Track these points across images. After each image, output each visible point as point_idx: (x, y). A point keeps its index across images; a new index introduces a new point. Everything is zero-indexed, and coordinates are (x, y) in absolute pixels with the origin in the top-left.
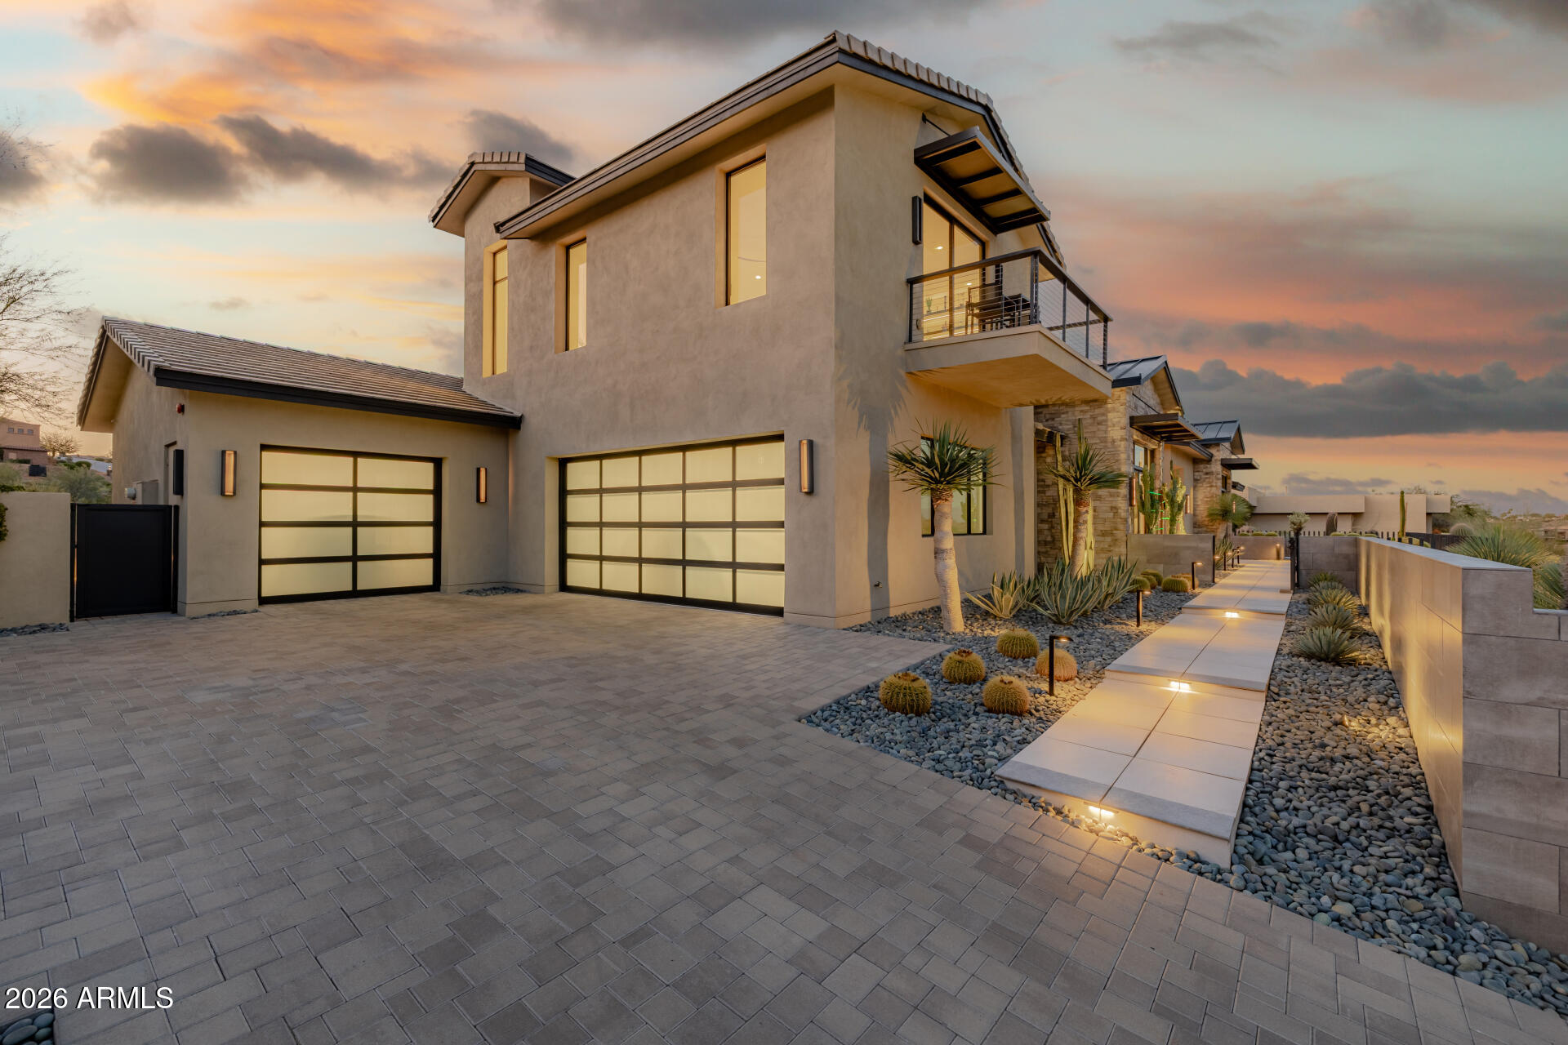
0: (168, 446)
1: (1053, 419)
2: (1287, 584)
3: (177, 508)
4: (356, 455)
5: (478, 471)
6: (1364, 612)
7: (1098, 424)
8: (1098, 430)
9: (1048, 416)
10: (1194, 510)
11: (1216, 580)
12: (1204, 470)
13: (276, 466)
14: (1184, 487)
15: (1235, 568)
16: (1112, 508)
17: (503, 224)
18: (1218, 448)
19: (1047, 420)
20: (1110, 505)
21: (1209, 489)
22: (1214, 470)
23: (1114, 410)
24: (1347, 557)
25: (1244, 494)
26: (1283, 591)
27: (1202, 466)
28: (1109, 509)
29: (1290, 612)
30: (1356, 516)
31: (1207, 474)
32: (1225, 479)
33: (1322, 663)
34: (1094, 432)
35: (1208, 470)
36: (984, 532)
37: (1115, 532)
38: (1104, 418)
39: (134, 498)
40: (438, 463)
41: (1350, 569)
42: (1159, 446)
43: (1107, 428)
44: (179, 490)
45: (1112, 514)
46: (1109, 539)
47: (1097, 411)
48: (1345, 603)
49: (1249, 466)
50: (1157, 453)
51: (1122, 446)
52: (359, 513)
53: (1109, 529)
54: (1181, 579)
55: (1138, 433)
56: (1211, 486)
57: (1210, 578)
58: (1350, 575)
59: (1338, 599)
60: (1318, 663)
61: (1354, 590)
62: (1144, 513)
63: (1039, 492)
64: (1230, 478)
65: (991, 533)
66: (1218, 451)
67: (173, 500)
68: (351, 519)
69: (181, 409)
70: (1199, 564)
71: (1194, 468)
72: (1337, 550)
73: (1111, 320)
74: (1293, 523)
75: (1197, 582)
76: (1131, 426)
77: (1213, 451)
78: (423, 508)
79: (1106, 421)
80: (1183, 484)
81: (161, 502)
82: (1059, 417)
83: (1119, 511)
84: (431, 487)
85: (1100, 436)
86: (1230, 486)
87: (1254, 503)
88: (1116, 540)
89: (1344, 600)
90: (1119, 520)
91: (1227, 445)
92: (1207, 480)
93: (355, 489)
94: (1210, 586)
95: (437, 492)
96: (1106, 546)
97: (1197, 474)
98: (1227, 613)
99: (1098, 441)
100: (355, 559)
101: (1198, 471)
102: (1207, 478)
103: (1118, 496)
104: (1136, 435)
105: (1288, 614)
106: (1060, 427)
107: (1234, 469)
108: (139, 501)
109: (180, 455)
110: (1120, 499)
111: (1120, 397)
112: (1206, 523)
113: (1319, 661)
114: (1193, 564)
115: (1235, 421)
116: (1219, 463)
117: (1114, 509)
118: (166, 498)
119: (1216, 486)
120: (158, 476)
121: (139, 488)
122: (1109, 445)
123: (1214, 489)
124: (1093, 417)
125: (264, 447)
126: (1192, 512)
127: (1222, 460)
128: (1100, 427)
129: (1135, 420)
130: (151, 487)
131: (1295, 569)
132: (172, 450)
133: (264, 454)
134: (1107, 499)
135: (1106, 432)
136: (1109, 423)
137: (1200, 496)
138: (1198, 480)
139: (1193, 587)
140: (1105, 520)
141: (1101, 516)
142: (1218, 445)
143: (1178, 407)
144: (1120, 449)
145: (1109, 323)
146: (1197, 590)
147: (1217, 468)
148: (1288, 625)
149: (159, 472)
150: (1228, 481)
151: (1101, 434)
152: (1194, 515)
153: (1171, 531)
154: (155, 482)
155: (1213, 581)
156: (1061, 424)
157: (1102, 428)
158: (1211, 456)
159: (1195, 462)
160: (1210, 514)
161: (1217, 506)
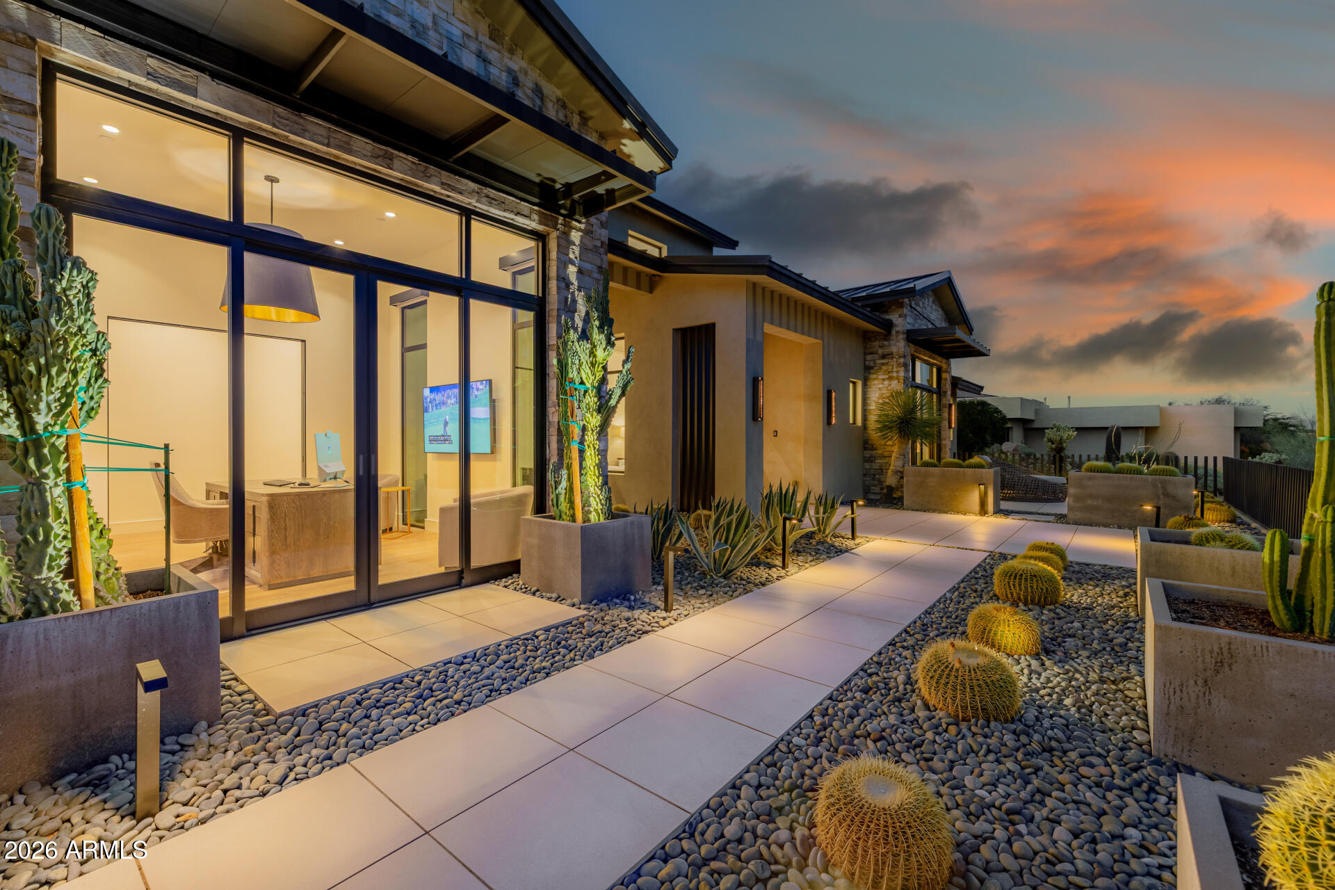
10: (864, 420)
12: (880, 351)
18: (899, 310)
22: (894, 349)
27: (877, 343)
30: (1150, 432)
31: (884, 357)
32: (936, 371)
35: (887, 351)
56: (891, 378)
64: (948, 371)
66: (900, 315)
71: (865, 348)
74: (1050, 440)
77: (892, 316)
92: (884, 368)
97: (869, 357)
101: (871, 353)
102: (883, 364)
116: (901, 336)
119: (898, 378)
126: (859, 422)
137: (873, 394)
138: (872, 368)
147: (899, 345)
150: (944, 375)
152: (864, 428)
158: (889, 326)
159: (866, 337)
160: (885, 427)
161: (898, 411)
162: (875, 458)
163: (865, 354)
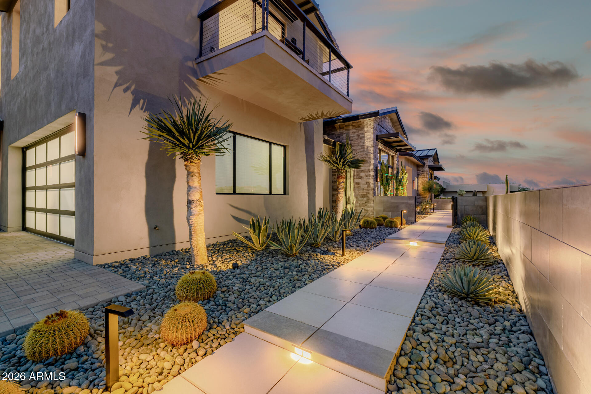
1: (339, 137)
2: (450, 222)
6: (493, 241)
7: (361, 139)
8: (361, 142)
9: (337, 135)
10: (417, 188)
11: (417, 220)
14: (407, 174)
15: (431, 214)
16: (367, 182)
18: (427, 160)
19: (337, 138)
20: (366, 181)
22: (425, 170)
23: (368, 131)
24: (481, 207)
25: (440, 182)
26: (448, 227)
27: (420, 168)
28: (365, 183)
29: (448, 242)
30: (484, 192)
31: (422, 172)
32: (431, 174)
33: (463, 301)
34: (358, 143)
35: (423, 170)
36: (285, 193)
37: (368, 195)
38: (363, 135)
41: (483, 214)
42: (396, 154)
43: (364, 141)
45: (367, 185)
46: (365, 199)
47: (360, 132)
48: (481, 236)
49: (440, 169)
50: (395, 158)
51: (372, 150)
53: (366, 193)
54: (395, 220)
55: (382, 145)
56: (424, 177)
57: (413, 219)
58: (483, 217)
59: (477, 233)
60: (459, 302)
61: (485, 225)
62: (382, 186)
63: (333, 175)
64: (433, 175)
65: (288, 194)
70: (405, 212)
71: (417, 169)
72: (477, 204)
73: (352, 67)
75: (404, 221)
76: (377, 140)
77: (425, 161)
79: (364, 137)
80: (406, 173)
82: (342, 136)
83: (370, 184)
85: (361, 145)
86: (433, 178)
87: (445, 187)
88: (369, 199)
89: (480, 234)
90: (370, 189)
91: (431, 159)
92: (423, 175)
94: (413, 223)
96: (364, 203)
97: (418, 172)
98: (410, 243)
99: (360, 148)
103: (370, 176)
104: (380, 146)
105: (447, 244)
106: (342, 141)
107: (435, 170)
110: (370, 178)
111: (370, 124)
112: (422, 194)
113: (461, 300)
114: (402, 211)
115: (435, 149)
116: (428, 167)
117: (368, 183)
119: (426, 177)
122: (366, 149)
123: (426, 178)
124: (358, 136)
126: (416, 189)
127: (429, 166)
128: (361, 140)
129: (379, 137)
131: (455, 214)
134: (365, 178)
135: (364, 143)
136: (366, 138)
137: (420, 181)
139: (402, 225)
140: (363, 189)
141: (362, 187)
142: (427, 159)
143: (405, 136)
144: (370, 152)
145: (350, 70)
146: (403, 226)
147: (426, 169)
148: (445, 252)
150: (433, 176)
151: (361, 144)
152: (417, 190)
153: (397, 195)
155: (416, 221)
156: (343, 139)
157: (362, 140)
158: (424, 164)
159: (418, 166)
160: (424, 189)
161: (427, 186)
162: (420, 198)
163: (417, 171)
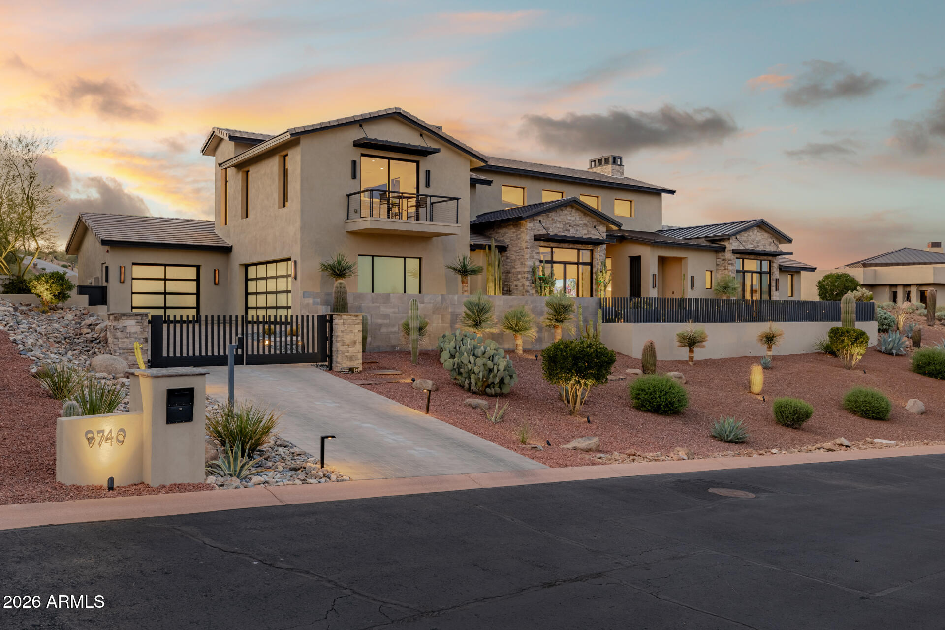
0: (103, 264)
3: (106, 287)
4: (165, 265)
5: (215, 270)
12: (722, 258)
13: (138, 271)
17: (221, 164)
21: (724, 271)
39: (91, 284)
40: (198, 267)
44: (107, 281)
52: (167, 289)
66: (729, 243)
67: (105, 284)
68: (164, 292)
69: (108, 251)
78: (192, 287)
81: (100, 285)
84: (195, 278)
93: (165, 279)
95: (198, 280)
100: (165, 308)
101: (719, 259)
102: (723, 263)
108: (93, 285)
109: (107, 268)
118: (102, 283)
120: (99, 275)
121: (93, 279)
125: (134, 264)
130: (97, 279)
132: (104, 266)
133: (133, 266)
149: (100, 273)
154: (98, 278)
